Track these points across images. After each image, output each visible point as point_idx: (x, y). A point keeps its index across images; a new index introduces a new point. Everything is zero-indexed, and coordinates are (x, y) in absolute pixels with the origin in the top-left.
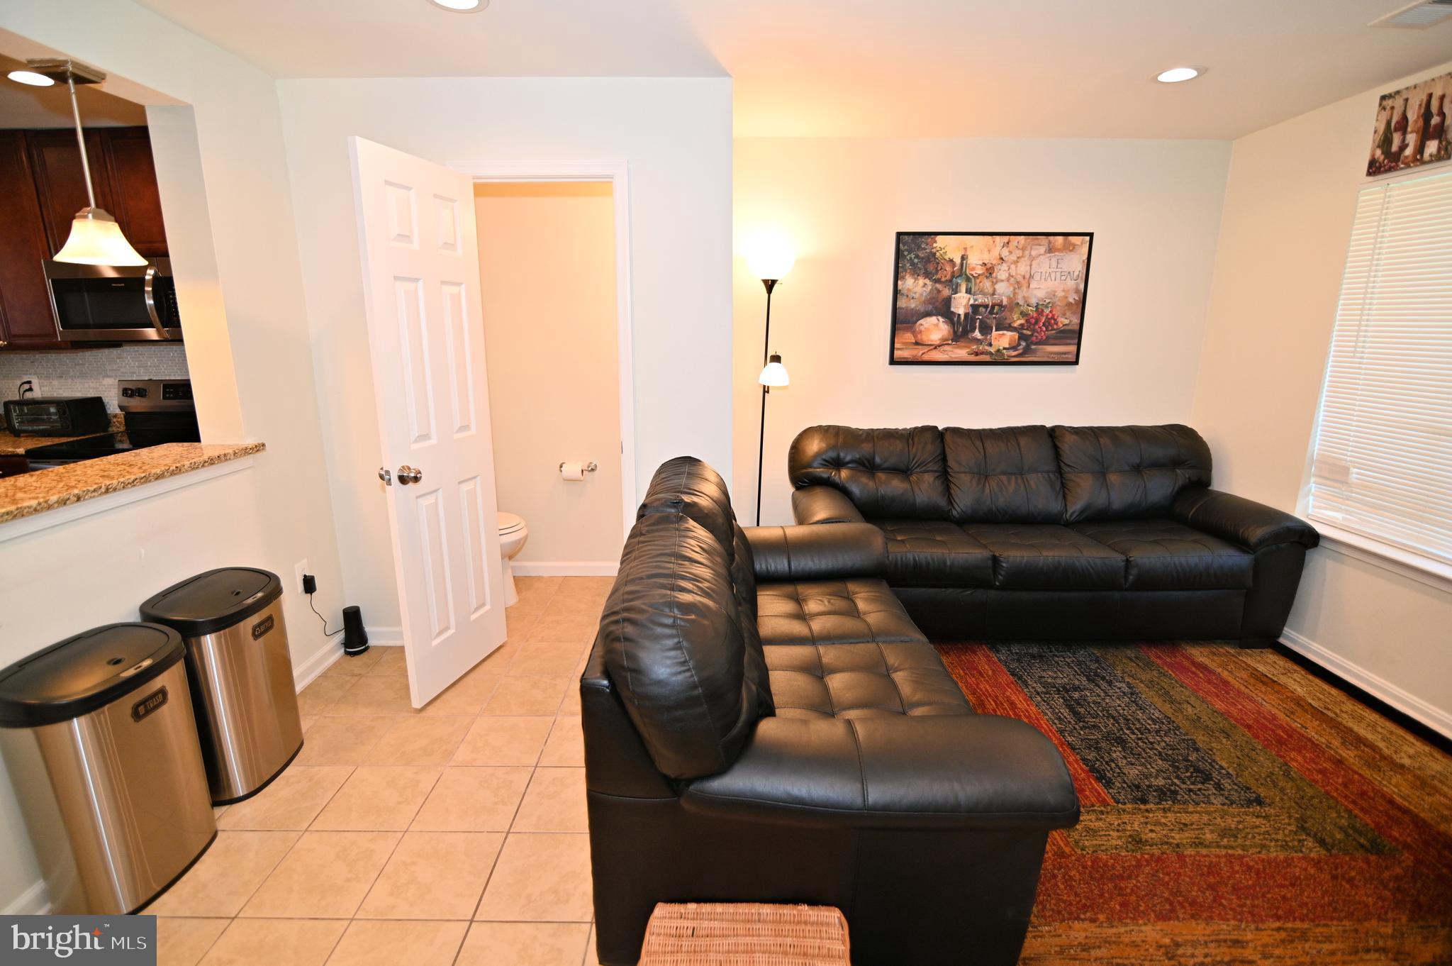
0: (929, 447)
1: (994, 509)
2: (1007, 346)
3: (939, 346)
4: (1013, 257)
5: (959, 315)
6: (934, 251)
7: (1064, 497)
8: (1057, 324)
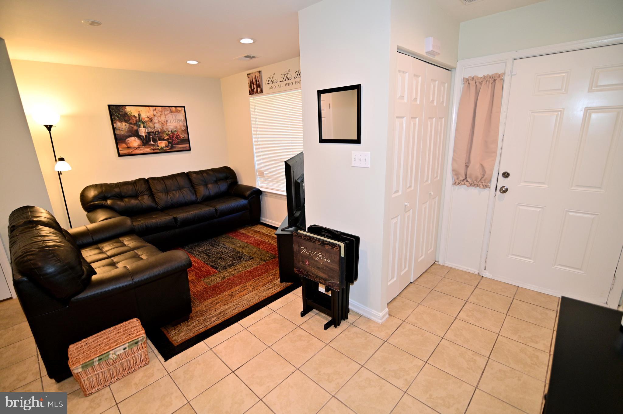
0: (144, 186)
1: (173, 203)
2: (165, 146)
3: (138, 148)
4: (159, 115)
5: (143, 136)
6: (126, 112)
7: (196, 194)
8: (180, 137)
